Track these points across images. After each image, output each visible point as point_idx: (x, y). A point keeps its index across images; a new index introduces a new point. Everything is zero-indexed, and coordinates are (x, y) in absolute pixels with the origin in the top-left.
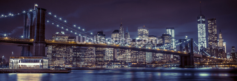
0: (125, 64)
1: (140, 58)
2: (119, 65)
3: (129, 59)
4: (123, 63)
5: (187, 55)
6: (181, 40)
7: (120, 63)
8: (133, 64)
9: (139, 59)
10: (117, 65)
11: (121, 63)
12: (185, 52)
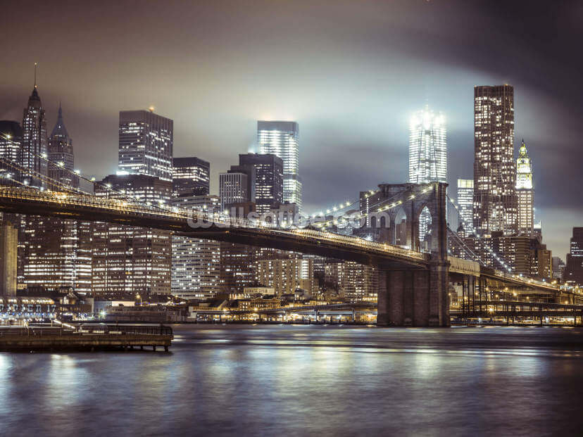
0: (78, 304)
1: (145, 273)
2: (44, 308)
3: (79, 278)
4: (66, 301)
5: (420, 262)
6: (389, 186)
7: (51, 301)
8: (115, 304)
9: (137, 281)
10: (34, 308)
11: (57, 301)
12: (406, 247)
